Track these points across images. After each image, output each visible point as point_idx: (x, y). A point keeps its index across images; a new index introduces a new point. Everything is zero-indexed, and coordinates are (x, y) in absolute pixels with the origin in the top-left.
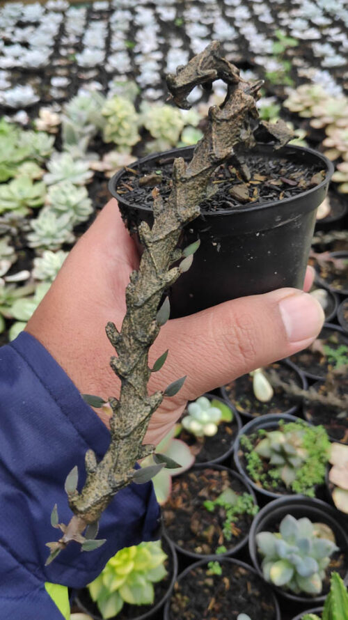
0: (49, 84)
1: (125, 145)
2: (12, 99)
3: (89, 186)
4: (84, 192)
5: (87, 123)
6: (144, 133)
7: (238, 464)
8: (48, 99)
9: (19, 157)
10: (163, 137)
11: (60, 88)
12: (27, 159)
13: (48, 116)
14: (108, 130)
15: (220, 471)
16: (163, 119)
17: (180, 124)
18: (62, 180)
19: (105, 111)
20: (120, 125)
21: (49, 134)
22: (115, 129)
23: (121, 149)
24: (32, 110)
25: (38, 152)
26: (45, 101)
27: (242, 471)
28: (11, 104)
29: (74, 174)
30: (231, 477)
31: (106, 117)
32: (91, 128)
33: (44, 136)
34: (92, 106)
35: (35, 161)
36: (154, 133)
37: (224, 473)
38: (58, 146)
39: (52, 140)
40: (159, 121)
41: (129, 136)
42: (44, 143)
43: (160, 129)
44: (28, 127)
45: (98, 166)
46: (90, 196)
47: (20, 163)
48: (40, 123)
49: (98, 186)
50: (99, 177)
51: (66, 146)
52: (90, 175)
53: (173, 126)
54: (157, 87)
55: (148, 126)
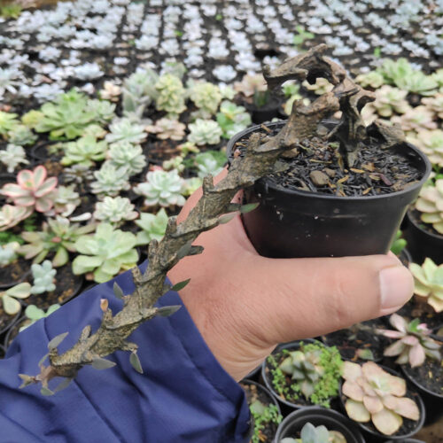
0: (112, 63)
1: (174, 113)
2: (81, 74)
3: (143, 145)
4: (139, 150)
5: (143, 95)
6: (190, 104)
7: (265, 379)
8: (111, 74)
9: (86, 120)
10: (206, 108)
11: (121, 66)
12: (92, 122)
13: (110, 88)
14: (160, 101)
15: (249, 385)
16: (206, 93)
17: (219, 97)
18: (120, 139)
19: (158, 85)
20: (170, 96)
21: (112, 102)
22: (166, 100)
23: (171, 116)
24: (98, 83)
25: (101, 116)
26: (109, 76)
27: (268, 386)
28: (81, 77)
29: (132, 135)
30: (259, 390)
31: (159, 90)
32: (146, 98)
33: (108, 103)
34: (147, 82)
35: (99, 122)
36: (198, 104)
37: (253, 387)
38: (119, 112)
39: (114, 107)
40: (202, 95)
41: (177, 106)
42: (107, 109)
43: (203, 101)
44: (92, 97)
45: (152, 129)
46: (144, 153)
47: (87, 124)
48: (104, 93)
49: (150, 145)
50: (152, 138)
51: (125, 112)
52: (145, 135)
53: (213, 99)
54: (201, 68)
55: (193, 98)
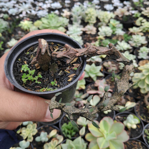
0: (65, 3)
1: (92, 23)
2: (54, 6)
3: (81, 35)
4: (81, 38)
6: (98, 20)
7: (145, 140)
8: (64, 7)
9: (58, 25)
10: (104, 21)
11: (68, 4)
12: (61, 26)
13: (66, 12)
14: (87, 18)
15: (138, 142)
16: (105, 16)
17: (109, 17)
18: (73, 33)
19: (87, 12)
20: (91, 17)
21: (67, 18)
22: (89, 18)
23: (90, 24)
24: (60, 10)
25: (64, 24)
26: (64, 8)
27: (146, 143)
28: (53, 8)
29: (77, 32)
30: (142, 145)
31: (87, 14)
32: (80, 17)
33: (65, 19)
34: (80, 11)
35: (63, 26)
36: (101, 20)
37: (140, 143)
38: (71, 22)
39: (68, 20)
40: (103, 16)
41: (93, 21)
42: (66, 21)
43: (103, 19)
44: (60, 16)
45: (84, 29)
47: (59, 27)
48: (64, 15)
49: (84, 36)
50: (84, 33)
51: (74, 23)
52: (82, 32)
53: (107, 18)
54: (99, 5)
55: (99, 17)
